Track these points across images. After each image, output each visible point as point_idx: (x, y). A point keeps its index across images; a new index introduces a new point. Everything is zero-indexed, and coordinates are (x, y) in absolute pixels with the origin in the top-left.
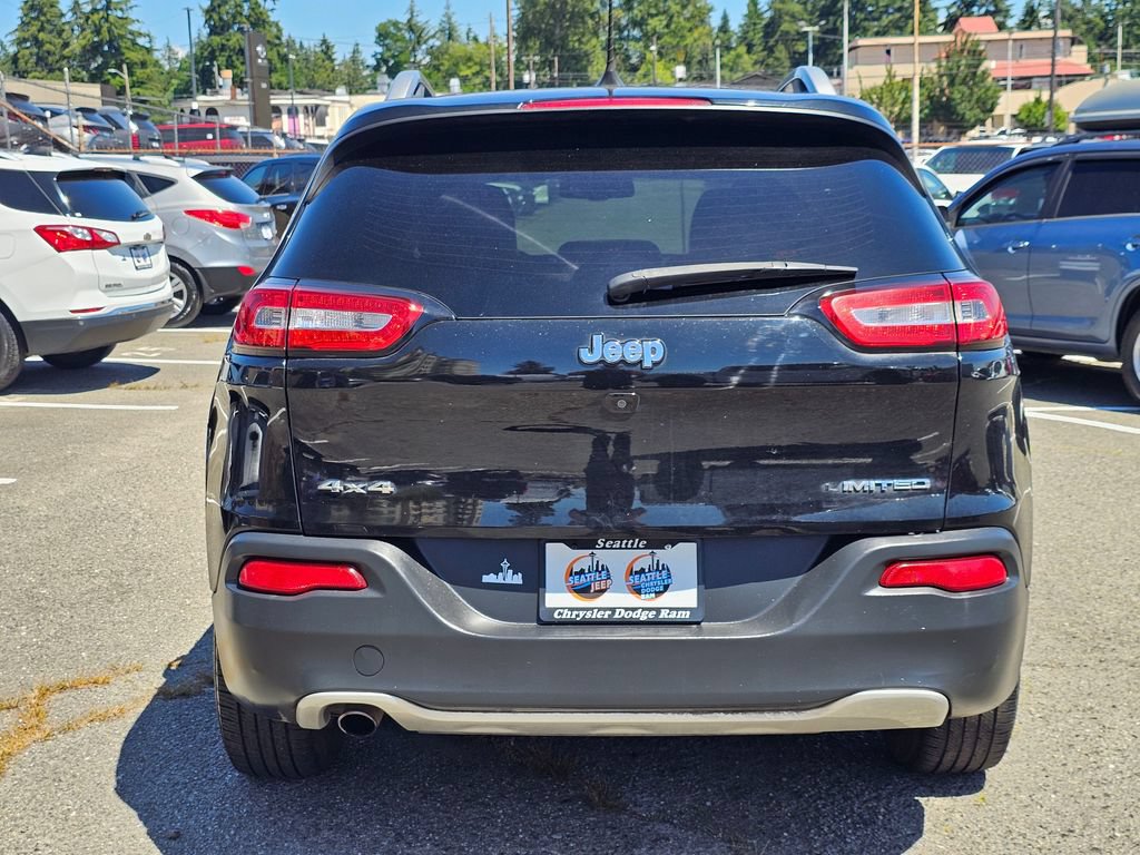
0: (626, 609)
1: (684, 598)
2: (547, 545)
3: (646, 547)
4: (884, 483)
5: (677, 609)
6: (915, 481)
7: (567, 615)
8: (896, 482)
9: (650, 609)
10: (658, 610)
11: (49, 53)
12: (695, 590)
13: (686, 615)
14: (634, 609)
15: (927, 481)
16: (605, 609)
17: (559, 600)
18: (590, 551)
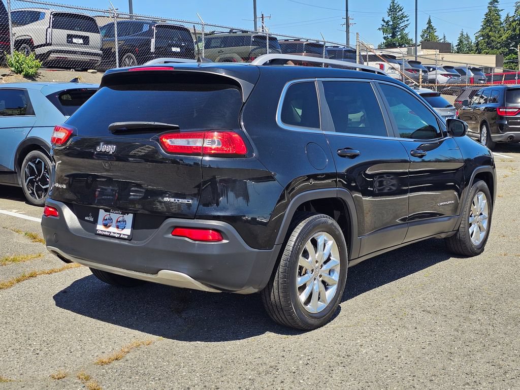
0: (114, 233)
1: (127, 231)
2: (100, 210)
3: (122, 214)
4: (176, 200)
5: (125, 235)
6: (186, 200)
7: (100, 232)
8: (180, 200)
9: (119, 234)
10: (120, 234)
11: (492, 41)
12: (130, 230)
13: (126, 237)
14: (115, 233)
15: (191, 201)
16: (109, 232)
17: (100, 227)
18: (109, 213)
